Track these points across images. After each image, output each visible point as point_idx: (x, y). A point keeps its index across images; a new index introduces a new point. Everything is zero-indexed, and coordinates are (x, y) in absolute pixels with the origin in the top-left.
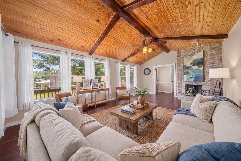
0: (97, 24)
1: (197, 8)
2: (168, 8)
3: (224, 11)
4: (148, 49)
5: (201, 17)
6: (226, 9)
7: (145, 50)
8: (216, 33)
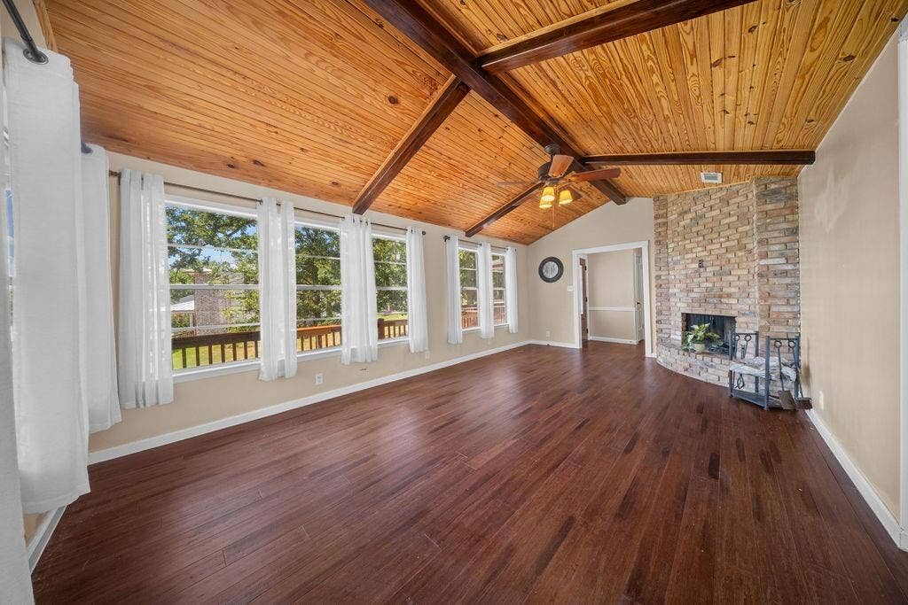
0: (391, 111)
1: (718, 71)
2: (628, 68)
3: (798, 82)
4: (557, 195)
5: (730, 99)
6: (803, 77)
7: (547, 198)
8: (776, 148)
